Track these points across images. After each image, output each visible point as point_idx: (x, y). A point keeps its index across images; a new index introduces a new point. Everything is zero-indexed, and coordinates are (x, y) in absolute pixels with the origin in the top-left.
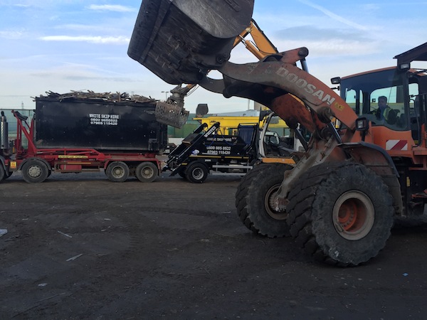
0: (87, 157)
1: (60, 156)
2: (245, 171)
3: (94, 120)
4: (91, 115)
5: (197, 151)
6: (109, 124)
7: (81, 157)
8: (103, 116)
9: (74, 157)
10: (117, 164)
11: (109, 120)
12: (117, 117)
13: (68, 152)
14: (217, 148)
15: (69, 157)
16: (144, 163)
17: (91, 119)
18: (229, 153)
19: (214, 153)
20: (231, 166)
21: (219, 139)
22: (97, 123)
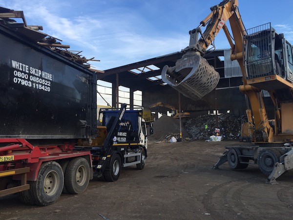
3: (19, 74)
4: (15, 64)
6: (40, 87)
8: (33, 71)
11: (40, 81)
12: (49, 76)
18: (125, 139)
19: (120, 140)
22: (24, 83)
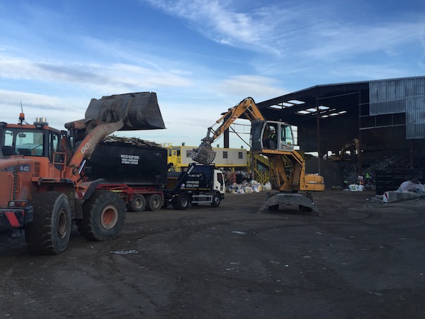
0: (121, 191)
2: (208, 199)
5: (184, 185)
6: (133, 163)
7: (118, 191)
8: (130, 157)
9: (114, 191)
10: (138, 196)
11: (133, 160)
12: (138, 157)
13: (110, 188)
14: (193, 182)
16: (154, 195)
17: (123, 160)
18: (198, 186)
19: (190, 186)
20: (200, 196)
21: (193, 176)
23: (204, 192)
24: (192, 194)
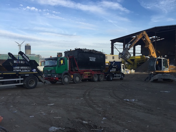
1: (84, 73)
4: (90, 58)
5: (111, 70)
6: (94, 61)
7: (89, 73)
9: (88, 73)
10: (96, 75)
12: (95, 58)
13: (86, 71)
14: (114, 69)
15: (86, 73)
16: (101, 75)
17: (90, 59)
19: (113, 71)
20: (117, 75)
21: (114, 66)
22: (91, 60)
23: (118, 73)
24: (114, 74)
